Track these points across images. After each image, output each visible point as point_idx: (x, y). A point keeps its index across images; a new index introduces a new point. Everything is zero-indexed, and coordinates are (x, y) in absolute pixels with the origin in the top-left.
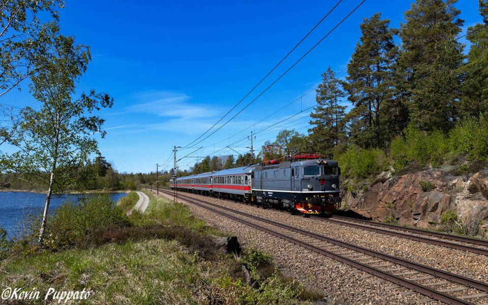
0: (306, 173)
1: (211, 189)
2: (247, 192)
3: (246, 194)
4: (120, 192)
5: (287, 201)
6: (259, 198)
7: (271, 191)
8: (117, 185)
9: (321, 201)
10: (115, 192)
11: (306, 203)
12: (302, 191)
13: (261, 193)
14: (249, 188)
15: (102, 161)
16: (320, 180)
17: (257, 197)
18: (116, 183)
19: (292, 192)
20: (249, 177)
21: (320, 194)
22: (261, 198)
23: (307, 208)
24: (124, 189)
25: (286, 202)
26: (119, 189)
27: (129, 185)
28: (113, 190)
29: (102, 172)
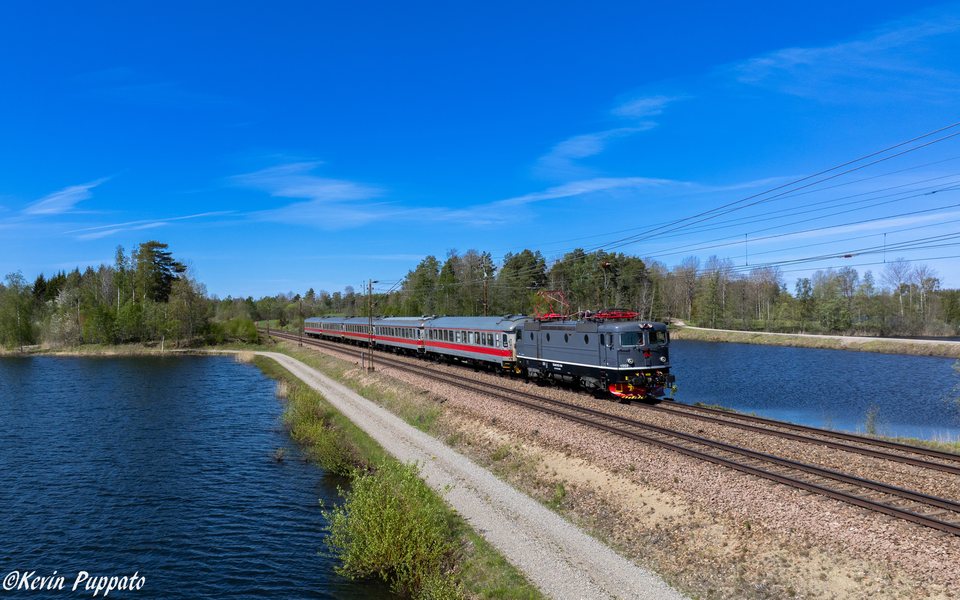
0: (625, 342)
1: (420, 346)
2: (507, 359)
3: (504, 362)
4: (213, 351)
5: (593, 380)
6: (533, 372)
7: (558, 363)
8: (204, 328)
9: (647, 381)
10: (198, 351)
11: (626, 384)
12: (619, 367)
13: (537, 364)
14: (509, 353)
15: (160, 255)
16: (644, 352)
17: (530, 369)
18: (199, 322)
19: (601, 367)
20: (512, 338)
21: (645, 371)
22: (538, 371)
23: (626, 391)
24: (225, 342)
25: (590, 382)
26: (212, 343)
27: (241, 331)
28: (191, 346)
29: (157, 289)
